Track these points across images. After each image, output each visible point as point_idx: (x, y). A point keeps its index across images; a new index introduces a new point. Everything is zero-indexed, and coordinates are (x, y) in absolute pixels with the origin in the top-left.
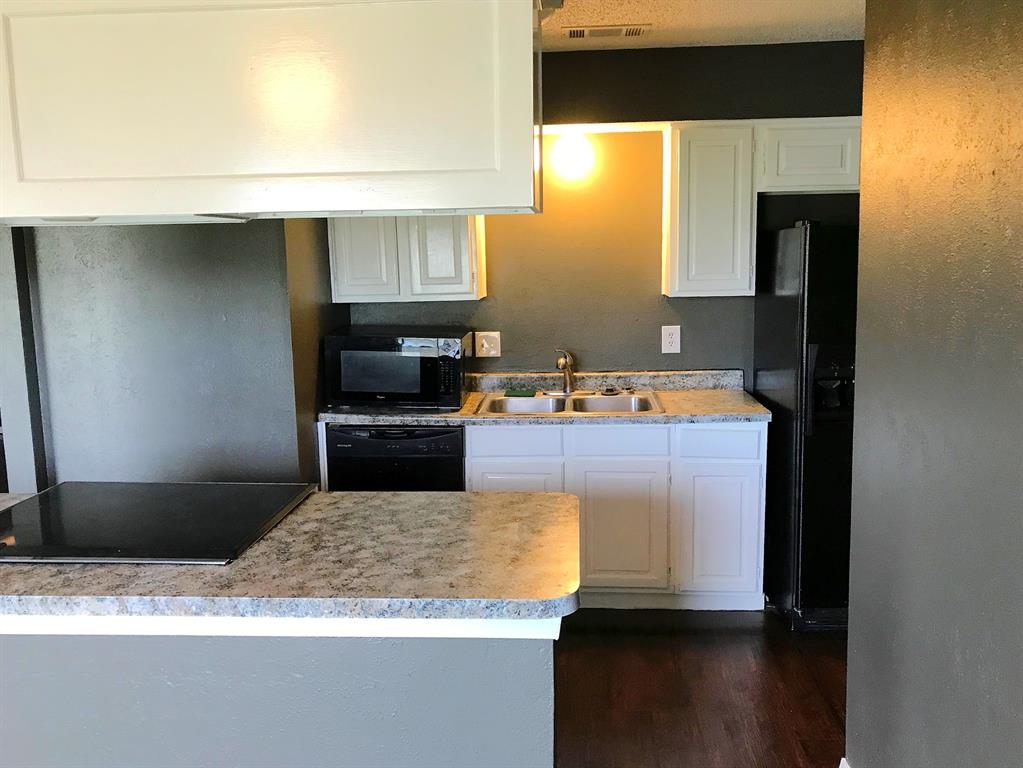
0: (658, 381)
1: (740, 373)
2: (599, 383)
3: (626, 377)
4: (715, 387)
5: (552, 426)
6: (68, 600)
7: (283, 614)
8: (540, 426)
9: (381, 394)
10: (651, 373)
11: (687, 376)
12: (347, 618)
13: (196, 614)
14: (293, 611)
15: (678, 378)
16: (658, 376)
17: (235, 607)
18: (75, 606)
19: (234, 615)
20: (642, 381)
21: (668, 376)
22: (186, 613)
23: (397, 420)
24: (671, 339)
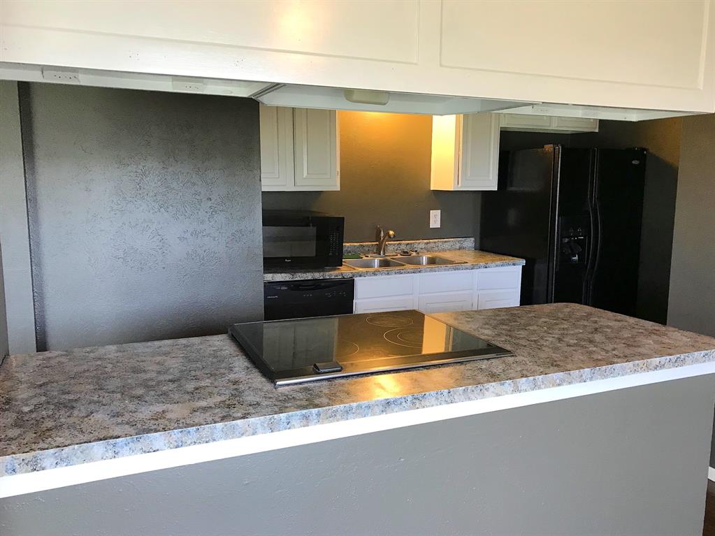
0: (430, 245)
1: (473, 239)
2: (396, 248)
3: (411, 244)
4: (460, 249)
5: (408, 275)
6: (482, 388)
7: (606, 377)
8: (401, 275)
9: (288, 258)
10: (425, 241)
11: (446, 242)
12: (638, 374)
13: (559, 385)
14: (613, 374)
15: (440, 244)
16: (429, 243)
17: (581, 376)
18: (485, 391)
19: (580, 382)
20: (421, 246)
21: (435, 243)
22: (553, 385)
23: (308, 276)
24: (435, 219)
